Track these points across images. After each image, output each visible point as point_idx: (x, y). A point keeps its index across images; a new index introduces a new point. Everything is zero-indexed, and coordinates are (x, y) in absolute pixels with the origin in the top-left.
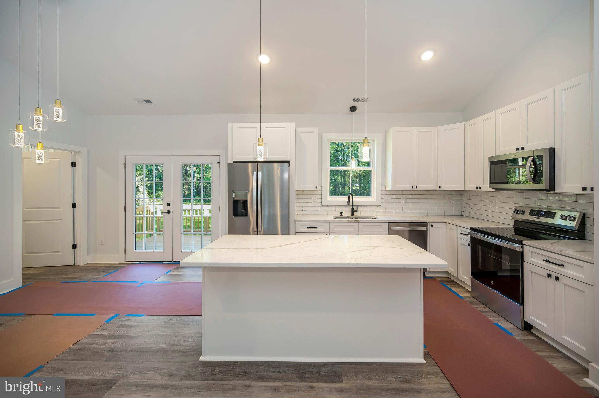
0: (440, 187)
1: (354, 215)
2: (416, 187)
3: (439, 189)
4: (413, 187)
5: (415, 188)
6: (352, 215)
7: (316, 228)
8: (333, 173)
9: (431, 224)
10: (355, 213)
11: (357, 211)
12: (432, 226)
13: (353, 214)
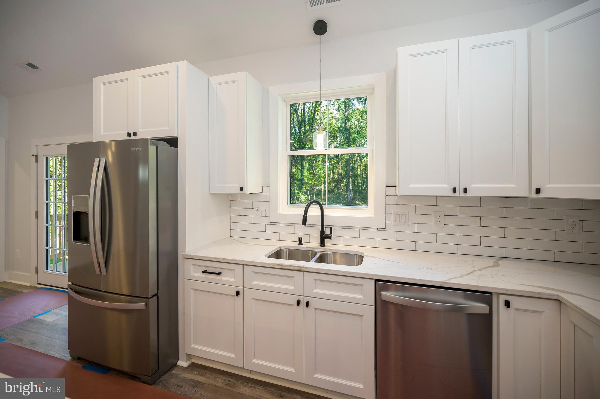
0: (538, 191)
1: (324, 246)
2: (465, 190)
3: (534, 195)
4: (454, 190)
5: (460, 192)
6: (321, 246)
7: (220, 273)
8: (296, 161)
9: (502, 299)
10: (327, 241)
11: (330, 237)
12: (507, 304)
13: (322, 244)
